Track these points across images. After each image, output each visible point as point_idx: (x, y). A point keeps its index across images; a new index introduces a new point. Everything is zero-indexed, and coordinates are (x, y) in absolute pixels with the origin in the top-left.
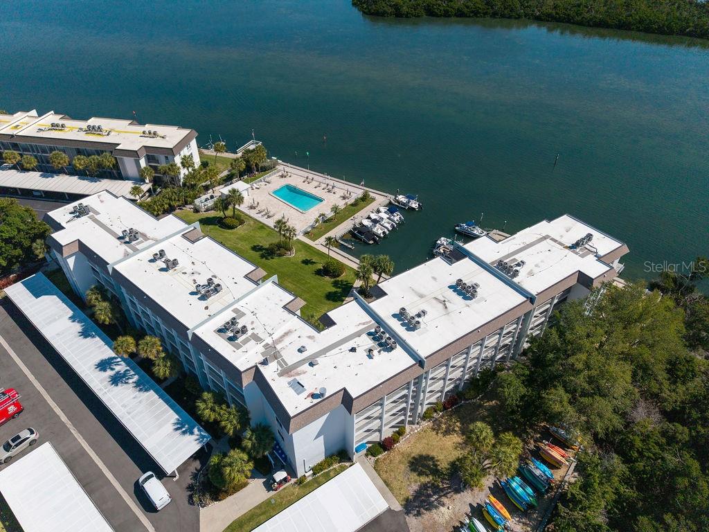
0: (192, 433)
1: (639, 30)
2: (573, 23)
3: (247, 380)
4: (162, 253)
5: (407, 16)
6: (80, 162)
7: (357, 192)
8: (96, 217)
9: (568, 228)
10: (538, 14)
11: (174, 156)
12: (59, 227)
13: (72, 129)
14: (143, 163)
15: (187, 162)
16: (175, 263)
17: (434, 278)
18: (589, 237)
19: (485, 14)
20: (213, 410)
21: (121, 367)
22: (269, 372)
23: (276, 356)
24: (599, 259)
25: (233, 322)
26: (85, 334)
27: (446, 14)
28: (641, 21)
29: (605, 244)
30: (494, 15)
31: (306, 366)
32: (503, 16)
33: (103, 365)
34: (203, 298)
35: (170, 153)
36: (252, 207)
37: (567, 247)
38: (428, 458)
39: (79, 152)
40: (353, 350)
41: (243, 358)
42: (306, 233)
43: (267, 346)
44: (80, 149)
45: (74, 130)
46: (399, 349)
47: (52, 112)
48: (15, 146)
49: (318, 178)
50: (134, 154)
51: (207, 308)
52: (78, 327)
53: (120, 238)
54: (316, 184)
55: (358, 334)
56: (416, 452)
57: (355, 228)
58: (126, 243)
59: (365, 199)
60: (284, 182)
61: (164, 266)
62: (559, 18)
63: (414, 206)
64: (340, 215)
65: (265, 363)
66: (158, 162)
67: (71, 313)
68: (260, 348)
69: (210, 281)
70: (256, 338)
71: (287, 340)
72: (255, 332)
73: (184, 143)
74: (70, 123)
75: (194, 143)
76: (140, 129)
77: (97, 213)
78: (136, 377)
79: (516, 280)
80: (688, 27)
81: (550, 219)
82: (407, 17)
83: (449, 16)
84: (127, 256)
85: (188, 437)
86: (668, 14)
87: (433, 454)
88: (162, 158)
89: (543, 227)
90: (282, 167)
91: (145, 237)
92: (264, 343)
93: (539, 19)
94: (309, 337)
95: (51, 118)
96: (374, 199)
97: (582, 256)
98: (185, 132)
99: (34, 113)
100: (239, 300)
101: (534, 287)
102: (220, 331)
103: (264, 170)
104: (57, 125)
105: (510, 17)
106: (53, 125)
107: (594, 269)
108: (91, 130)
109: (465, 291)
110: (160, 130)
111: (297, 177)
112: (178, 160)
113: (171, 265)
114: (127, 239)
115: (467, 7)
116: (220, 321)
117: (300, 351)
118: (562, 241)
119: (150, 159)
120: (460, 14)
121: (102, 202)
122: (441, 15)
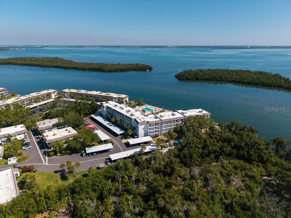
0: (122, 131)
1: (261, 85)
2: (241, 83)
10: (230, 80)
11: (124, 99)
12: (103, 104)
15: (126, 101)
17: (168, 113)
18: (202, 111)
22: (137, 119)
24: (202, 114)
38: (162, 139)
39: (104, 98)
41: (133, 118)
46: (158, 119)
47: (99, 91)
50: (115, 98)
51: (128, 113)
52: (104, 120)
53: (114, 106)
54: (153, 108)
55: (152, 117)
59: (163, 111)
60: (146, 107)
61: (121, 109)
62: (236, 81)
67: (102, 118)
69: (129, 110)
70: (135, 116)
74: (103, 93)
76: (117, 95)
77: (110, 103)
78: (114, 125)
79: (184, 114)
80: (277, 85)
82: (189, 80)
88: (121, 99)
91: (118, 106)
97: (199, 113)
98: (126, 96)
99: (95, 91)
100: (133, 113)
101: (187, 115)
102: (130, 115)
103: (142, 105)
105: (221, 81)
109: (173, 115)
110: (121, 95)
111: (149, 107)
117: (142, 118)
118: (197, 111)
119: (118, 100)
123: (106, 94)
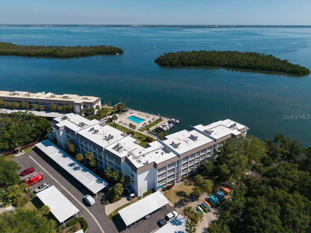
0: (102, 183)
1: (260, 69)
2: (236, 67)
3: (123, 161)
4: (93, 128)
5: (175, 65)
6: (60, 108)
7: (157, 118)
8: (70, 120)
9: (228, 122)
10: (223, 64)
11: (94, 105)
12: (58, 122)
13: (57, 97)
14: (82, 107)
15: (98, 107)
16: (98, 131)
17: (183, 135)
18: (235, 124)
19: (203, 65)
20: (110, 173)
21: (77, 165)
22: (130, 158)
23: (132, 154)
24: (238, 130)
25: (118, 145)
26: (64, 156)
27: (189, 65)
28: (260, 66)
29: (240, 126)
30: (207, 65)
31: (142, 157)
32: (210, 65)
33: (71, 165)
34: (107, 140)
35: (92, 104)
36: (120, 122)
37: (228, 127)
38: (182, 192)
39: (59, 104)
40: (157, 153)
41: (122, 154)
42: (139, 130)
43: (129, 152)
44: (59, 103)
45: (58, 98)
46: (171, 153)
47: (50, 92)
48: (37, 103)
49: (143, 114)
50: (80, 104)
51: (109, 143)
52: (61, 155)
53: (78, 125)
54: (142, 115)
55: (159, 149)
56: (179, 190)
57: (157, 128)
58: (80, 126)
59: (160, 120)
60: (131, 115)
61: (94, 132)
62: (231, 66)
63: (177, 122)
64: (151, 125)
65: (128, 156)
66: (87, 108)
67: (59, 151)
68: (127, 152)
69: (110, 135)
70: (125, 150)
71: (135, 151)
72: (125, 149)
73: (97, 101)
74: (57, 96)
75: (100, 102)
76: (81, 97)
77: (70, 119)
78: (82, 168)
79: (211, 136)
80: (278, 68)
81: (223, 120)
83: (190, 65)
84: (81, 130)
85: (101, 184)
86: (270, 64)
87: (185, 191)
88: (89, 106)
89: (220, 122)
90: (130, 111)
91: (87, 125)
92: (128, 151)
93: (224, 66)
94: (142, 150)
95: (49, 94)
96: (163, 120)
97: (233, 130)
98: (97, 98)
99: (44, 93)
100: (119, 140)
101: (216, 137)
102: (113, 148)
103: (124, 111)
104: (53, 96)
105: (213, 66)
106: (51, 96)
107: (236, 133)
108: (64, 97)
109: (193, 138)
110: (89, 97)
111: (136, 113)
112: (94, 106)
113: (96, 132)
114: (81, 126)
115: (197, 62)
116: (113, 146)
117: (140, 153)
118: (227, 126)
119: (84, 106)
120: (195, 65)
121: (71, 116)
122: (187, 65)
123: (62, 96)
